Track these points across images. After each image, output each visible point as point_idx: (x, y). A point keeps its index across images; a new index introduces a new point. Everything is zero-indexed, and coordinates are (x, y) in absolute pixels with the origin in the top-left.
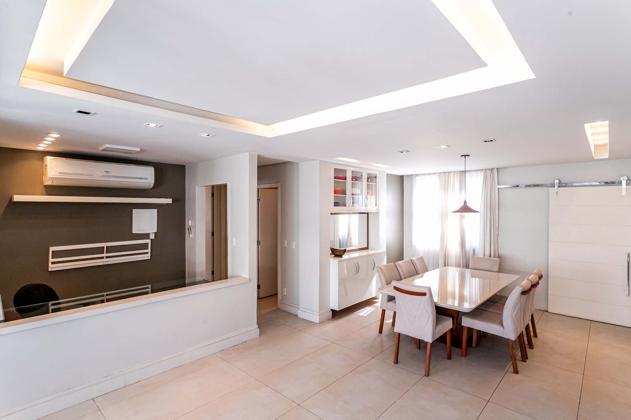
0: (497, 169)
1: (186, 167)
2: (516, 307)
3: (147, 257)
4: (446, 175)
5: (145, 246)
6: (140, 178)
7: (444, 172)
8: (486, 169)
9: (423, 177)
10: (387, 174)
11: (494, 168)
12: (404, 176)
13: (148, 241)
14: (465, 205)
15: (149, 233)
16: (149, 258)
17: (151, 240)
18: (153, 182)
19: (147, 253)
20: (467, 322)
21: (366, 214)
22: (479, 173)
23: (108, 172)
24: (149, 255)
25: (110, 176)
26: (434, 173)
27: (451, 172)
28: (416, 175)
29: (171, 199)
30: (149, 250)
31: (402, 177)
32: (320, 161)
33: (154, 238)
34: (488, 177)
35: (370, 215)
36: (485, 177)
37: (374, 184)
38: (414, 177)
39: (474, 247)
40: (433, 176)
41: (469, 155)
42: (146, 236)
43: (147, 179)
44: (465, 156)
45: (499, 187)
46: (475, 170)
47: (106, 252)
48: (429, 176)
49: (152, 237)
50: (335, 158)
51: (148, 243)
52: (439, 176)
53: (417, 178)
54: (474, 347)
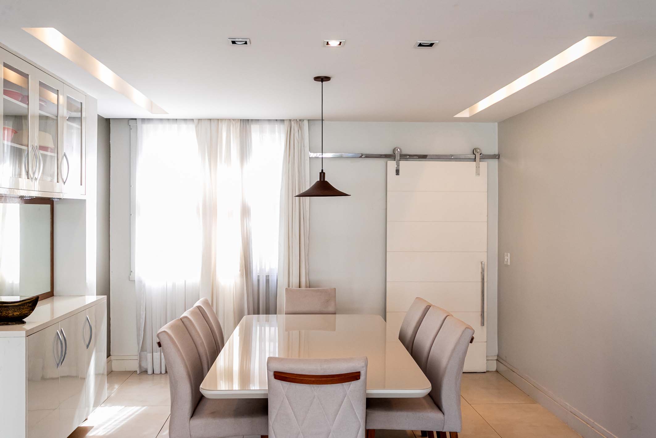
8: (290, 120)
9: (160, 126)
12: (110, 120)
14: (322, 180)
22: (277, 126)
26: (185, 120)
27: (222, 120)
28: (143, 120)
35: (57, 207)
40: (184, 126)
46: (269, 120)
48: (175, 126)
52: (196, 127)
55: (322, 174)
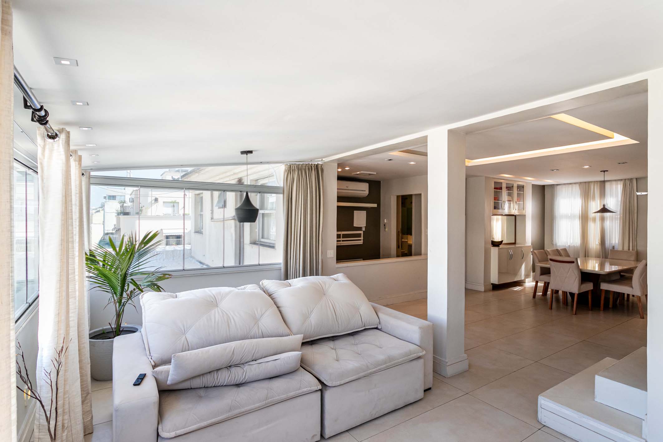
0: (636, 179)
1: (381, 182)
2: (643, 274)
3: (361, 242)
4: (587, 185)
5: (359, 235)
6: (362, 191)
7: (584, 182)
8: (625, 179)
9: (564, 186)
10: (532, 184)
11: (633, 179)
12: (545, 187)
13: (361, 232)
15: (361, 227)
16: (362, 243)
17: (363, 231)
18: (368, 193)
19: (360, 240)
20: (604, 286)
21: (514, 217)
22: (619, 182)
23: (347, 187)
24: (362, 241)
25: (348, 190)
26: (575, 183)
27: (591, 182)
28: (557, 185)
29: (376, 204)
30: (362, 238)
31: (543, 187)
32: (486, 177)
33: (364, 230)
34: (627, 185)
35: (517, 217)
36: (625, 186)
37: (522, 192)
38: (555, 186)
39: (613, 245)
40: (574, 185)
41: (607, 171)
42: (360, 229)
43: (365, 191)
44: (604, 171)
45: (638, 194)
46: (615, 180)
47: (342, 237)
48: (570, 186)
49: (364, 229)
50: (499, 175)
51: (361, 234)
52: (579, 186)
53: (558, 187)
54: (610, 308)
55: (604, 205)
